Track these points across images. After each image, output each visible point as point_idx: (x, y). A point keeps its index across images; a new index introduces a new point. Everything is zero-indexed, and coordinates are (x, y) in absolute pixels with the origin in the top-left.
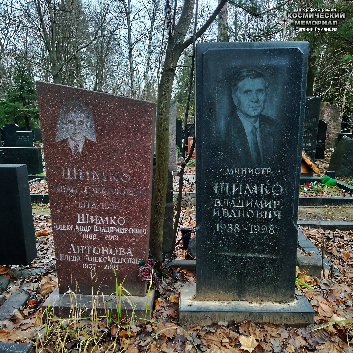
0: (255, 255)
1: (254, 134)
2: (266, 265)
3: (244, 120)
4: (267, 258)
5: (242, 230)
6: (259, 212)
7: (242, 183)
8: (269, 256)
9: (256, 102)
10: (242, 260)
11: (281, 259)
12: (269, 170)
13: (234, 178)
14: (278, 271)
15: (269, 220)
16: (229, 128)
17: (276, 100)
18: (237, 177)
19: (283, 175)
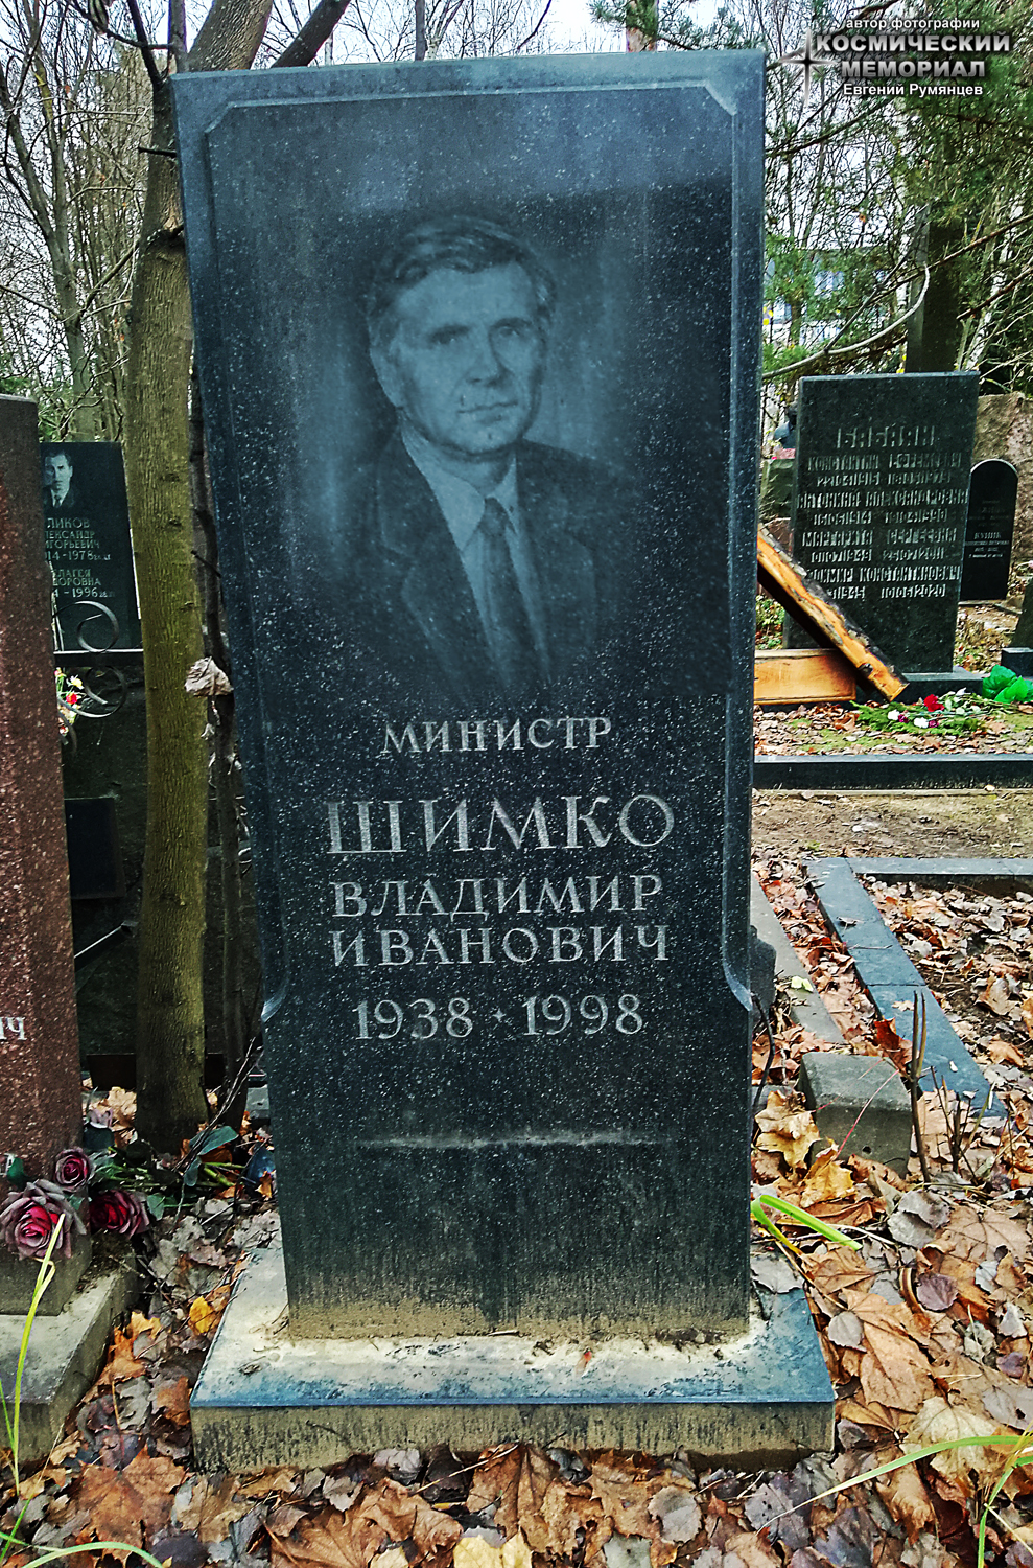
0: (555, 1136)
1: (497, 541)
2: (611, 1180)
3: (440, 471)
4: (615, 1146)
5: (485, 1027)
6: (564, 935)
7: (467, 796)
8: (624, 1138)
9: (493, 383)
10: (493, 1164)
11: (680, 1144)
12: (600, 727)
13: (425, 771)
14: (673, 1202)
15: (616, 971)
16: (364, 515)
17: (593, 368)
18: (438, 769)
19: (669, 746)
